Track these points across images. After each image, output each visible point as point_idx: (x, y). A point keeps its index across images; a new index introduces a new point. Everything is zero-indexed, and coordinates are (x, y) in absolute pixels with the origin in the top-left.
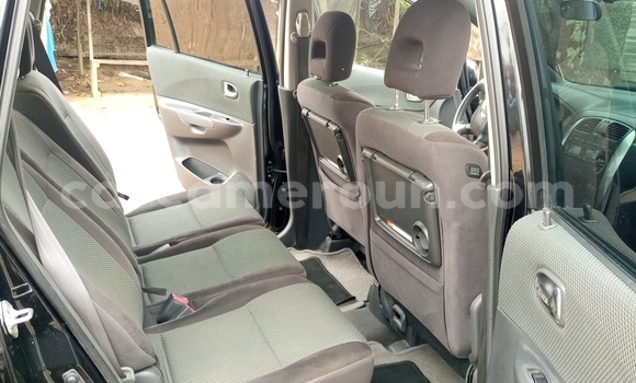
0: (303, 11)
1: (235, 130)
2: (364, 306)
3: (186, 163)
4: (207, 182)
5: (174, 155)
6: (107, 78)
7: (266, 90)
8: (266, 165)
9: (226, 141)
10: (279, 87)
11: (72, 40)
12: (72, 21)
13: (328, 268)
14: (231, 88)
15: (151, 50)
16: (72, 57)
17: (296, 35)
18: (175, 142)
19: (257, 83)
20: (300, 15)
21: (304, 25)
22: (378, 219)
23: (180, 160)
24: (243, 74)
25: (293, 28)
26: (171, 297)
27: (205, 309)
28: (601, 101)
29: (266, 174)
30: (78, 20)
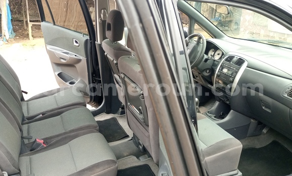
0: (104, 9)
1: (79, 61)
2: (132, 139)
3: (60, 75)
4: (68, 83)
5: (55, 71)
6: (37, 30)
7: (91, 43)
8: (93, 76)
9: (75, 65)
10: (96, 42)
11: (20, 13)
12: (21, 4)
13: (119, 122)
14: (76, 42)
15: (43, 24)
16: (21, 21)
17: (101, 19)
18: (54, 65)
19: (87, 40)
20: (102, 11)
21: (104, 15)
22: (129, 104)
23: (57, 73)
24: (81, 36)
25: (100, 16)
26: (36, 140)
27: (50, 145)
28: (239, 47)
29: (93, 81)
30: (23, 4)
